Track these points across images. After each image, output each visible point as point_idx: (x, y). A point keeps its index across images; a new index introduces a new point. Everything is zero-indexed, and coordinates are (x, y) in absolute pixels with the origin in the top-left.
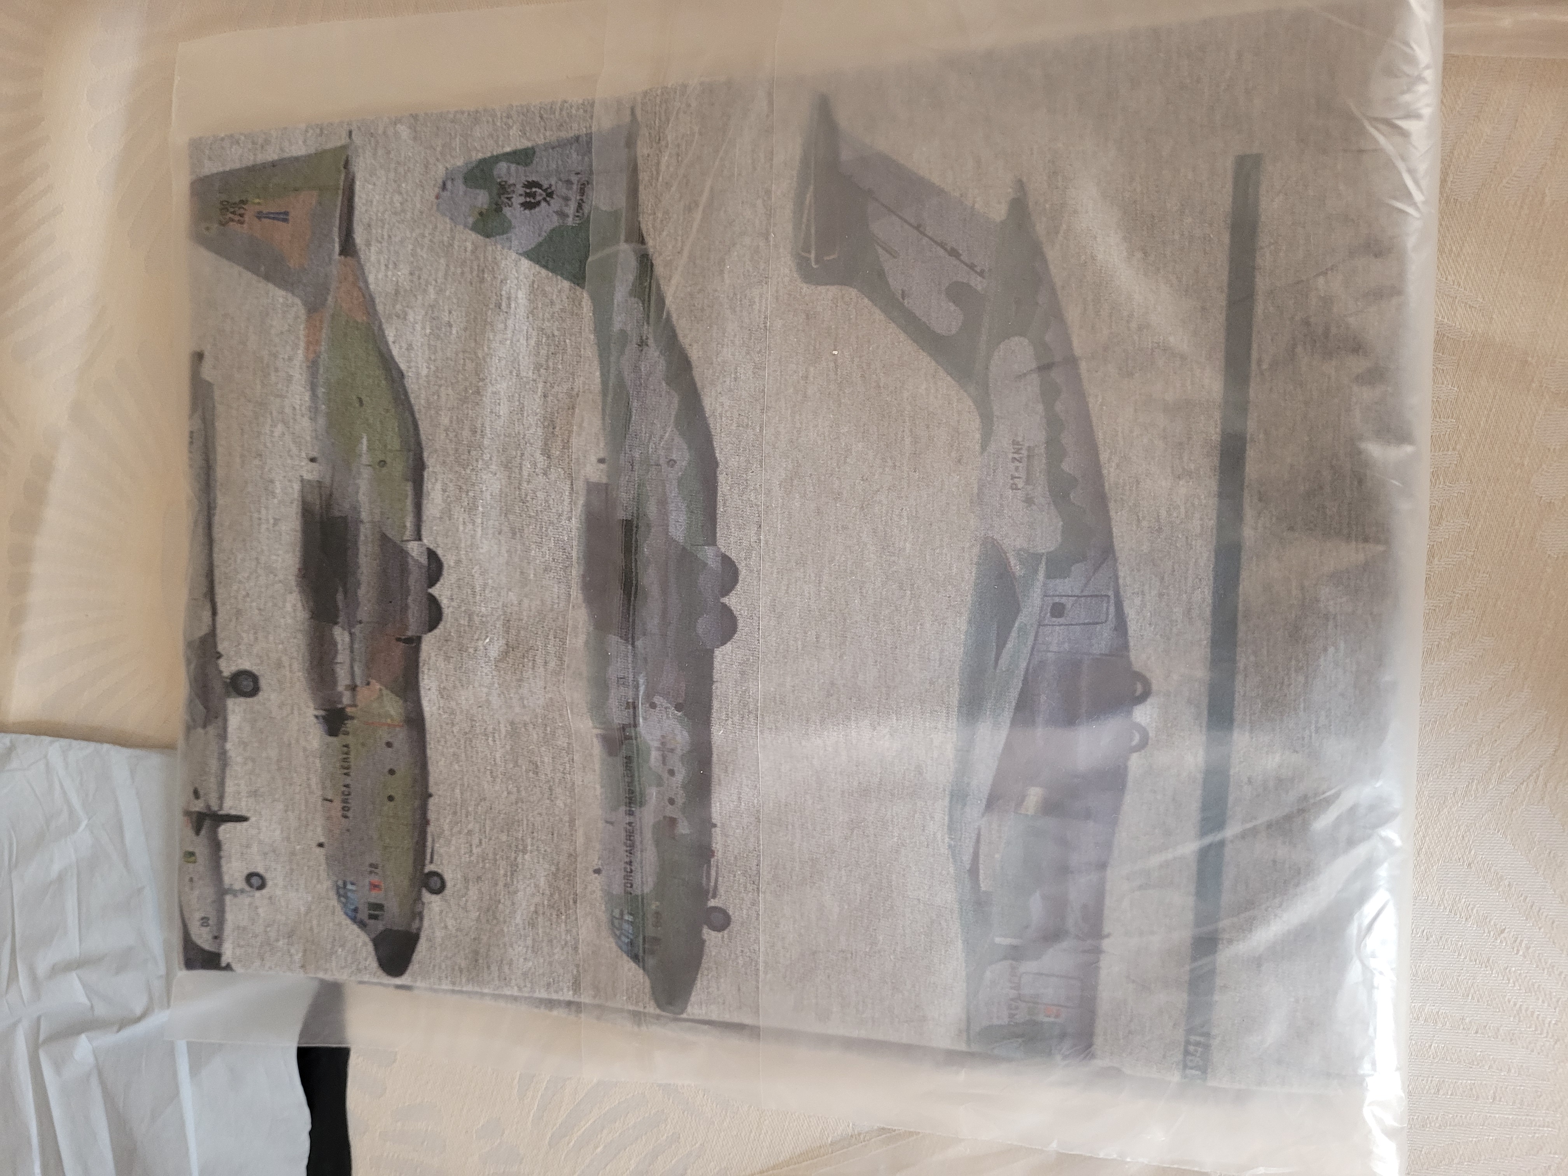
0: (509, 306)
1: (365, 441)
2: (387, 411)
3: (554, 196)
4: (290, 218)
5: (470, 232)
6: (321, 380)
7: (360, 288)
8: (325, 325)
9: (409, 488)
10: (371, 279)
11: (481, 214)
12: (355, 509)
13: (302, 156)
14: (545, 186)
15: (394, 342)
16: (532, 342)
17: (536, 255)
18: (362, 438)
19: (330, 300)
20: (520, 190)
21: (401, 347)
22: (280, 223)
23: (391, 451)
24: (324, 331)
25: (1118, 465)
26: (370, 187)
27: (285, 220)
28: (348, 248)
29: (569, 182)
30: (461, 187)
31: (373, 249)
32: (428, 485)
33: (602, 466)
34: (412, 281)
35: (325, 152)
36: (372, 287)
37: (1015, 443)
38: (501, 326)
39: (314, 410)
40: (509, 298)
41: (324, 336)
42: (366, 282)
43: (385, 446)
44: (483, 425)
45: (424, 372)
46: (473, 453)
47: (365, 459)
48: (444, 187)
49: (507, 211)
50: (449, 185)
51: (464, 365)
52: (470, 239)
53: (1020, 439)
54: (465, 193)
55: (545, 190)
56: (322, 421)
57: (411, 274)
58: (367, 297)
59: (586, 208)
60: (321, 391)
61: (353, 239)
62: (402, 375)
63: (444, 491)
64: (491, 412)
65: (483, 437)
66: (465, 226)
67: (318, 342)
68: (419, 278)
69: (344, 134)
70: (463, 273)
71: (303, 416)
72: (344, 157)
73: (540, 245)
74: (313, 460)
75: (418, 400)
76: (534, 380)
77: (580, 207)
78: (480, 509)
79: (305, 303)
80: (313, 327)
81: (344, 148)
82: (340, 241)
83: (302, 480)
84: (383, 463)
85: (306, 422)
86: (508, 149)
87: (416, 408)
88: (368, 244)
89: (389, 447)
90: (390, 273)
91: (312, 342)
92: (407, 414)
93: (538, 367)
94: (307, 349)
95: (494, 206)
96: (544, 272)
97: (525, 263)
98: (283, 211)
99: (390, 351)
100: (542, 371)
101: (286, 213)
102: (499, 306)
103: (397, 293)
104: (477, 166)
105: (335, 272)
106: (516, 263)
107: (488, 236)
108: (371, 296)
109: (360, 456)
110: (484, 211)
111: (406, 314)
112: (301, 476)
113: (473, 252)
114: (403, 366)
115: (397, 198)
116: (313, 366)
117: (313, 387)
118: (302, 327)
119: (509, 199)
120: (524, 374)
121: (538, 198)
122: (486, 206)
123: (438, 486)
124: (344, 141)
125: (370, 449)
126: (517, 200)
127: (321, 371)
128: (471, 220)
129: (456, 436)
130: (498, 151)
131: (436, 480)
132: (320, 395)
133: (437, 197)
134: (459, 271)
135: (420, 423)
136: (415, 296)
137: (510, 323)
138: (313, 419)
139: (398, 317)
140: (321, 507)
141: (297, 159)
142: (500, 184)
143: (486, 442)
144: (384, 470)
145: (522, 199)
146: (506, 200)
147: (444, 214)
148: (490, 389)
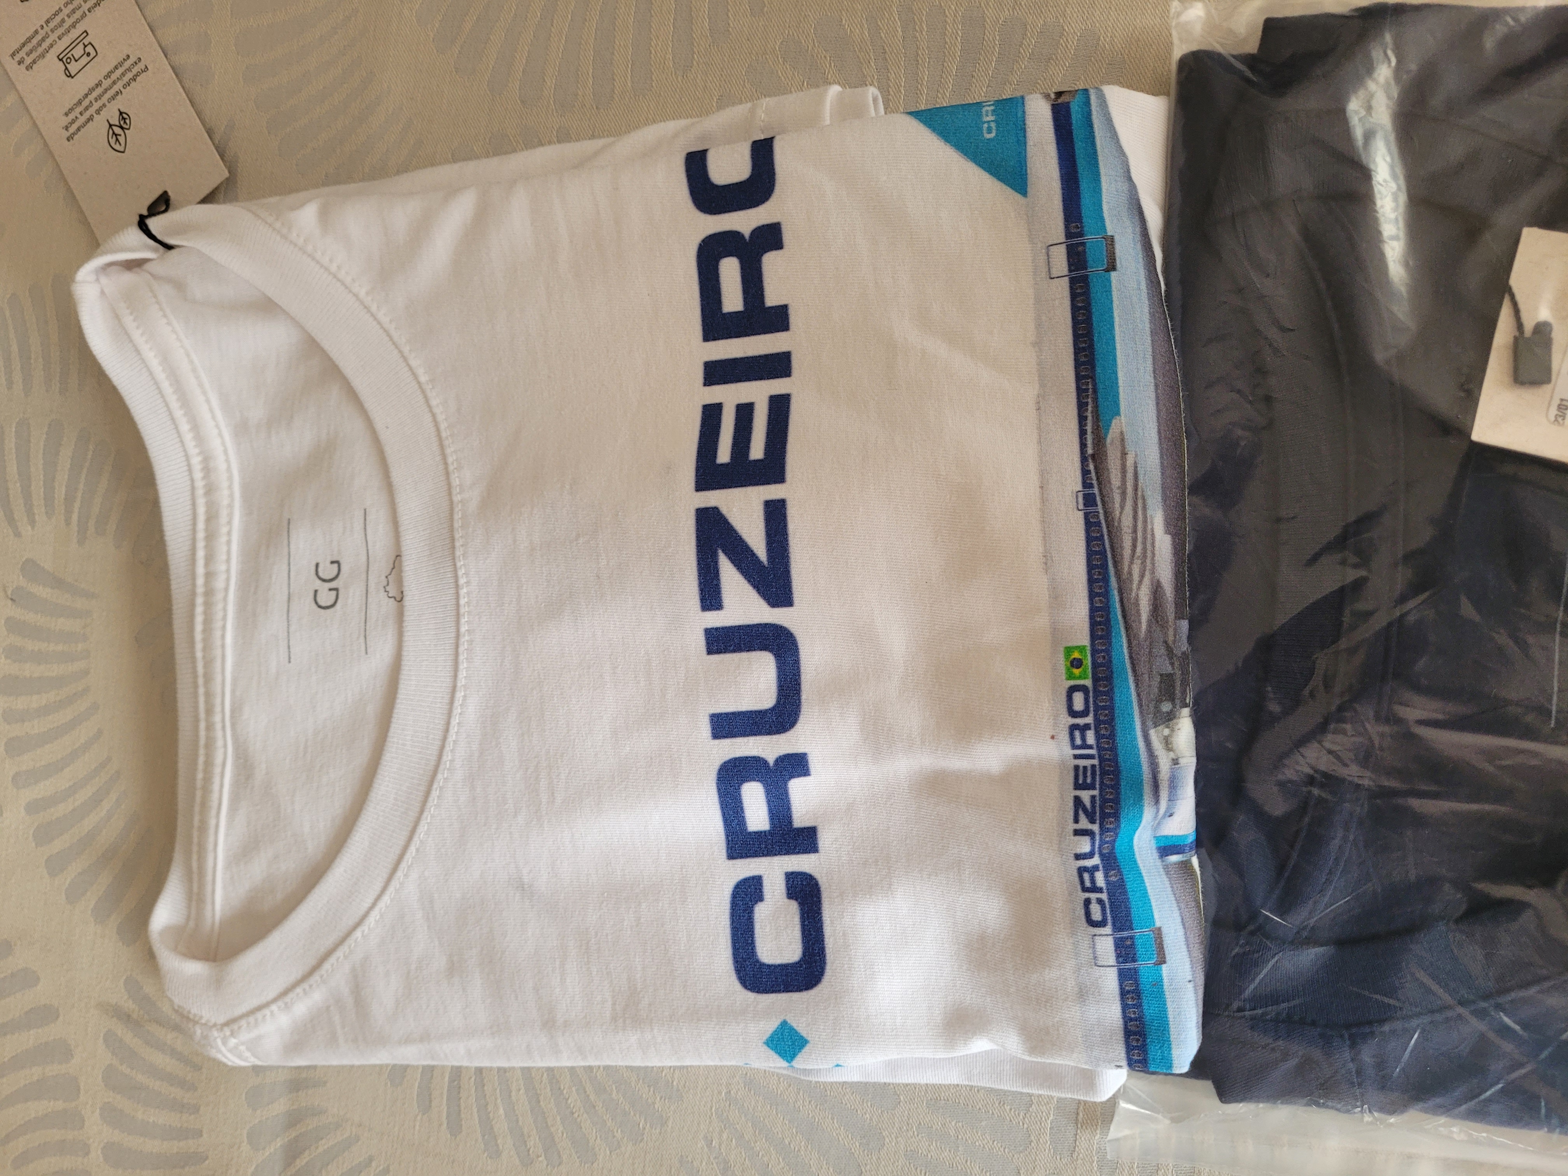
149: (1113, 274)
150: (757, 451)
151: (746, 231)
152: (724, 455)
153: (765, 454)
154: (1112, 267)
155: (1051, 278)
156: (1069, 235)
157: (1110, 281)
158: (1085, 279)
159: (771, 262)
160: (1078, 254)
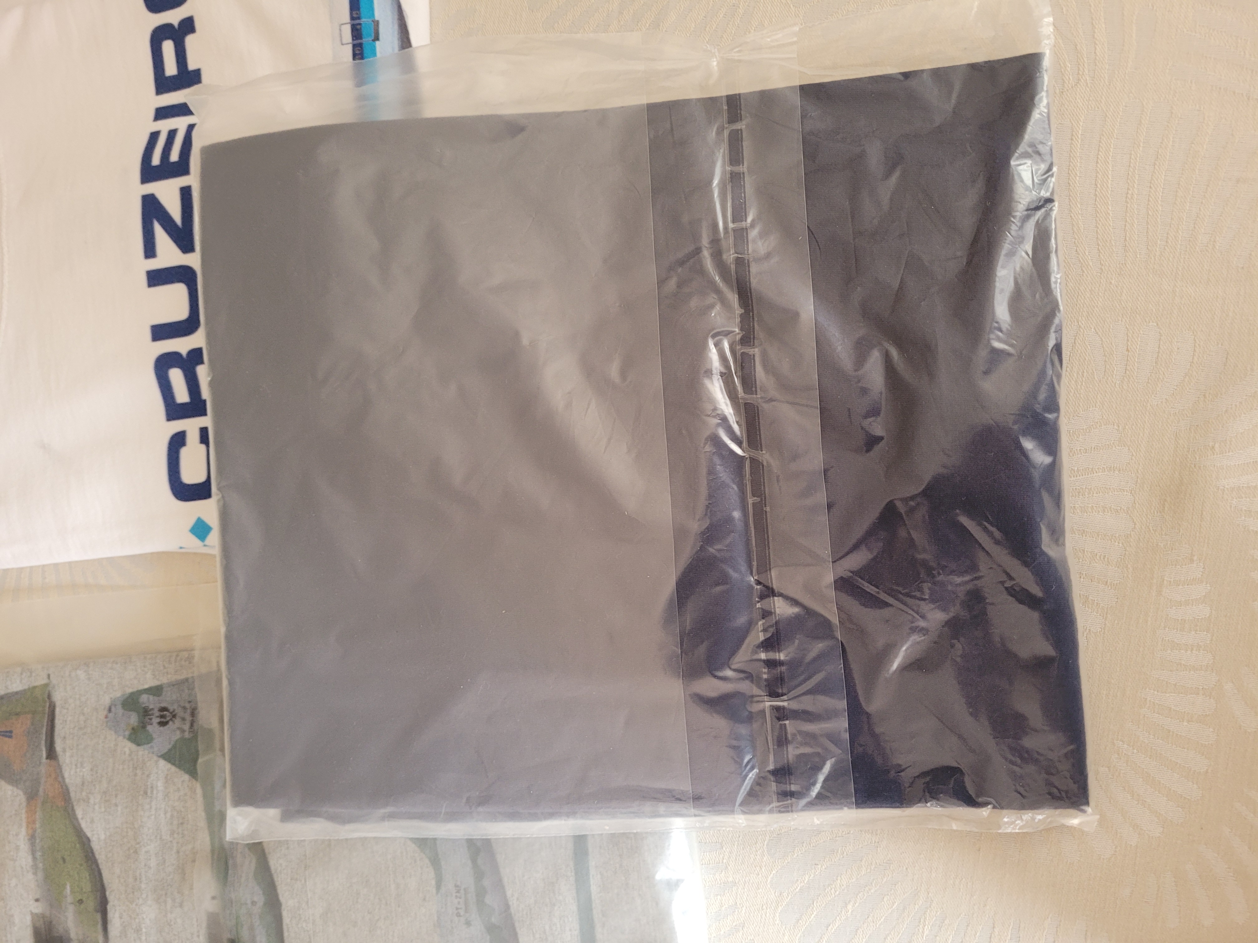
0: (152, 792)
1: (68, 887)
2: (81, 865)
3: (177, 717)
4: (13, 734)
5: (127, 741)
6: (38, 848)
7: (59, 782)
8: (38, 809)
9: (98, 917)
10: (66, 775)
11: (133, 729)
12: (67, 931)
13: (20, 691)
14: (171, 711)
15: (82, 819)
16: (169, 815)
17: (167, 757)
18: (66, 885)
19: (41, 790)
20: (157, 713)
21: (87, 822)
22: (7, 739)
23: (85, 893)
24: (38, 813)
25: (518, 899)
26: (65, 711)
27: (10, 737)
28: (52, 754)
29: (184, 708)
30: (120, 711)
31: (68, 754)
32: (110, 915)
33: (215, 902)
34: (92, 775)
35: (35, 687)
36: (67, 781)
37: (456, 886)
38: (147, 807)
39: (35, 867)
40: (152, 787)
41: (37, 817)
42: (63, 777)
43: (82, 889)
44: (140, 874)
45: (103, 837)
46: (136, 893)
47: (70, 899)
48: (110, 710)
49: (149, 728)
50: (113, 709)
51: (127, 832)
52: (128, 746)
53: (459, 883)
54: (123, 715)
55: (171, 713)
56: (40, 875)
57: (92, 770)
58: (64, 787)
59: (195, 727)
60: (38, 854)
61: (55, 748)
62: (89, 840)
63: (121, 918)
64: (145, 865)
65: (141, 882)
66: (124, 737)
67: (34, 822)
68: (97, 773)
69: (45, 677)
70: (123, 769)
71: (28, 872)
72: (47, 692)
73: (170, 750)
74: (37, 900)
75: (101, 857)
76: (171, 842)
77: (192, 725)
78: (144, 930)
79: (25, 793)
80: (31, 811)
81: (46, 685)
82: (46, 749)
83: (32, 913)
84: (81, 901)
85: (30, 876)
86: (146, 686)
87: (99, 861)
88: (64, 751)
89: (84, 890)
90: (78, 770)
91: (31, 822)
92: (94, 866)
93: (172, 833)
94: (27, 827)
95: (141, 725)
96: (173, 769)
97: (162, 763)
98: (8, 730)
99: (79, 825)
100: (176, 836)
101: (11, 732)
102: (146, 793)
103: (83, 784)
104: (130, 696)
105: (43, 771)
106: (157, 762)
107: (139, 745)
108: (66, 786)
109: (66, 897)
110: (136, 728)
111: (89, 799)
112: (31, 911)
113: (130, 755)
114: (89, 834)
115: (82, 718)
116: (32, 838)
117: (33, 852)
118: (24, 811)
119: (151, 719)
120: (164, 837)
121: (168, 719)
122: (136, 724)
123: (117, 915)
124: (45, 681)
125: (72, 892)
126: (156, 720)
127: (38, 841)
128: (127, 733)
129: (125, 882)
130: (141, 687)
131: (115, 910)
132: (38, 857)
133: (106, 717)
134: (121, 767)
135: (102, 872)
136: (94, 785)
137: (153, 803)
138: (35, 874)
139: (84, 801)
140: (46, 931)
141: (17, 693)
142: (144, 708)
143: (143, 886)
144: (82, 906)
145: (158, 720)
146: (149, 720)
147: (110, 729)
148: (144, 850)
149: (377, 42)
150: (174, 156)
151: (176, 23)
152: (156, 160)
153: (180, 157)
154: (377, 38)
155: (342, 44)
156: (352, 18)
157: (375, 47)
158: (360, 45)
159: (190, 41)
160: (357, 30)
